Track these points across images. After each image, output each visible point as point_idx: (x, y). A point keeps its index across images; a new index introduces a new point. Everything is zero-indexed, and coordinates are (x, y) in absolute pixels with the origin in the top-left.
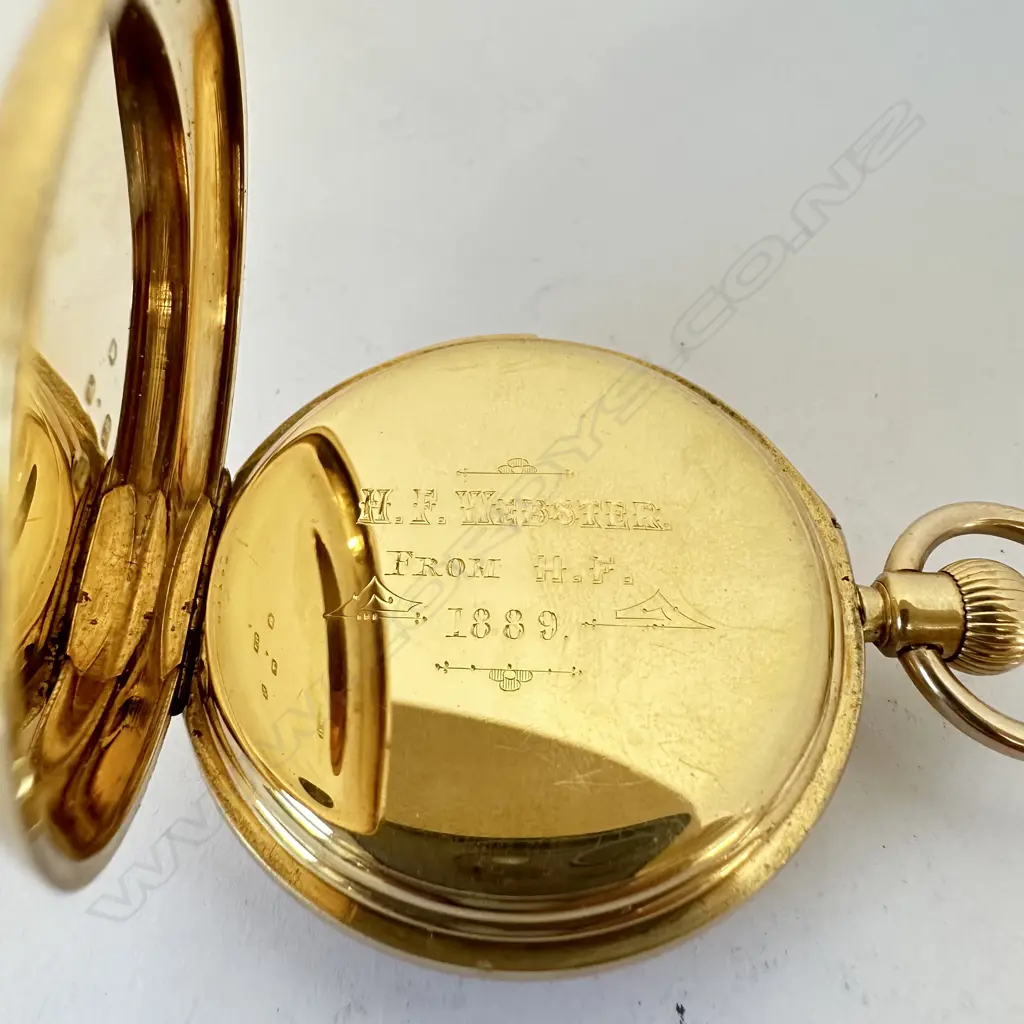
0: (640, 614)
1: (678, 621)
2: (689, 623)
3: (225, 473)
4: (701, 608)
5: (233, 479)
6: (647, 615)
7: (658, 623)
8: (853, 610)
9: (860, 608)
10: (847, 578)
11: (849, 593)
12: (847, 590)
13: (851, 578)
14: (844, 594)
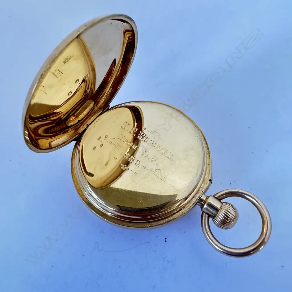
0: (154, 171)
1: (160, 177)
2: (161, 178)
3: (109, 106)
4: (166, 177)
5: (110, 108)
6: (155, 172)
7: (156, 174)
8: (198, 197)
9: (200, 198)
10: (202, 191)
11: (200, 194)
12: (200, 193)
13: (203, 192)
14: (199, 193)
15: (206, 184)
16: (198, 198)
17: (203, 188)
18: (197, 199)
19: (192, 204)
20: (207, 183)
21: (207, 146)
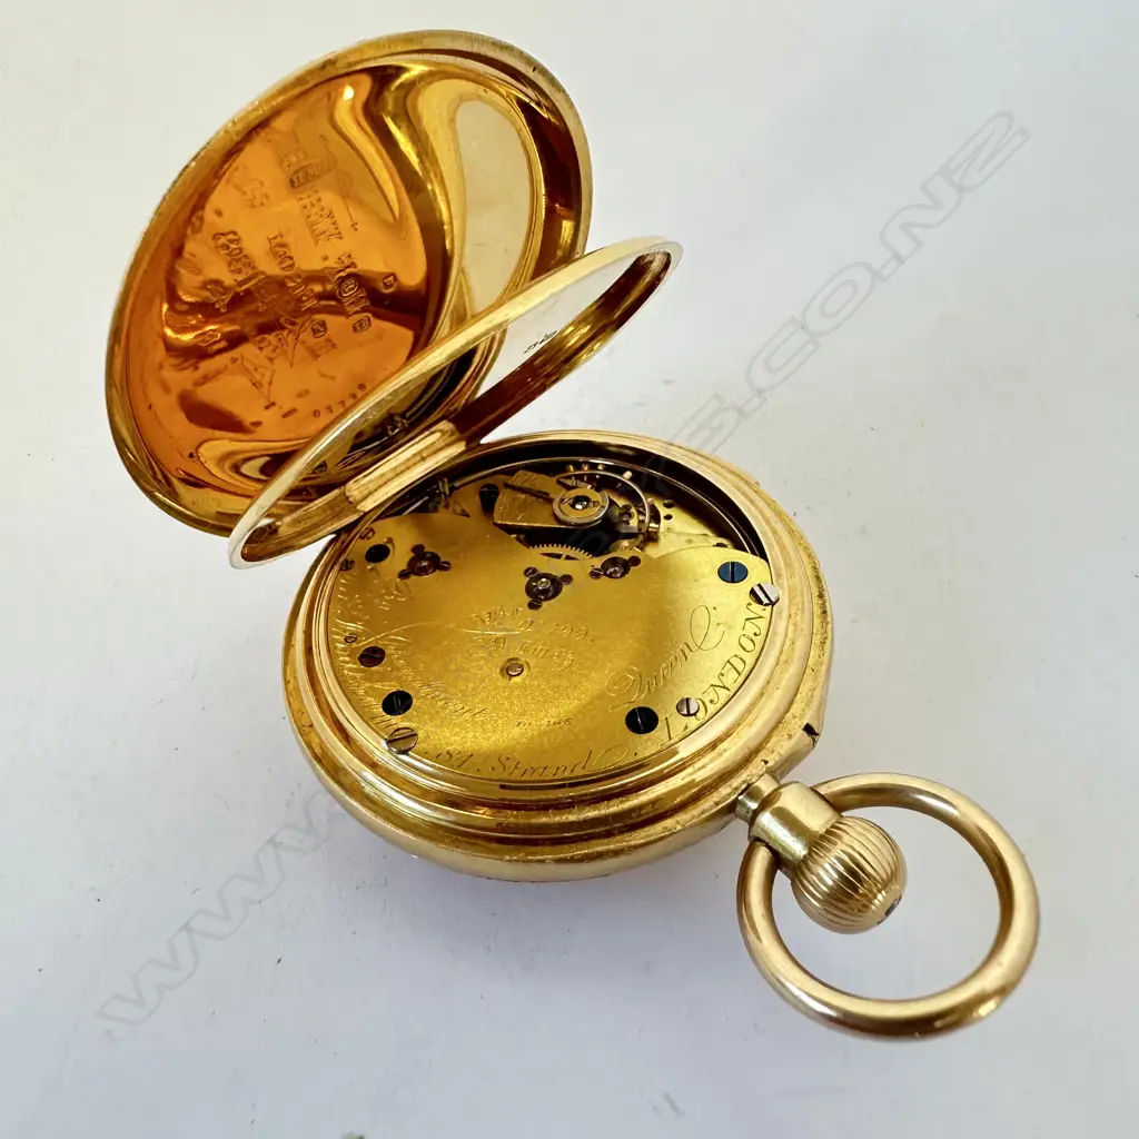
8: (744, 782)
9: (749, 786)
10: (766, 762)
11: (755, 771)
12: (756, 767)
13: (769, 765)
14: (750, 768)
15: (786, 736)
16: (744, 786)
17: (773, 752)
18: (736, 789)
19: (712, 803)
20: (790, 736)
21: (824, 603)
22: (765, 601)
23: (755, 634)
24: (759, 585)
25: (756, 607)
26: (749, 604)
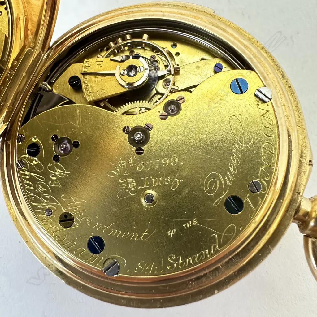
10: (299, 193)
17: (300, 185)
22: (266, 100)
23: (270, 124)
24: (258, 90)
25: (262, 105)
26: (258, 105)
